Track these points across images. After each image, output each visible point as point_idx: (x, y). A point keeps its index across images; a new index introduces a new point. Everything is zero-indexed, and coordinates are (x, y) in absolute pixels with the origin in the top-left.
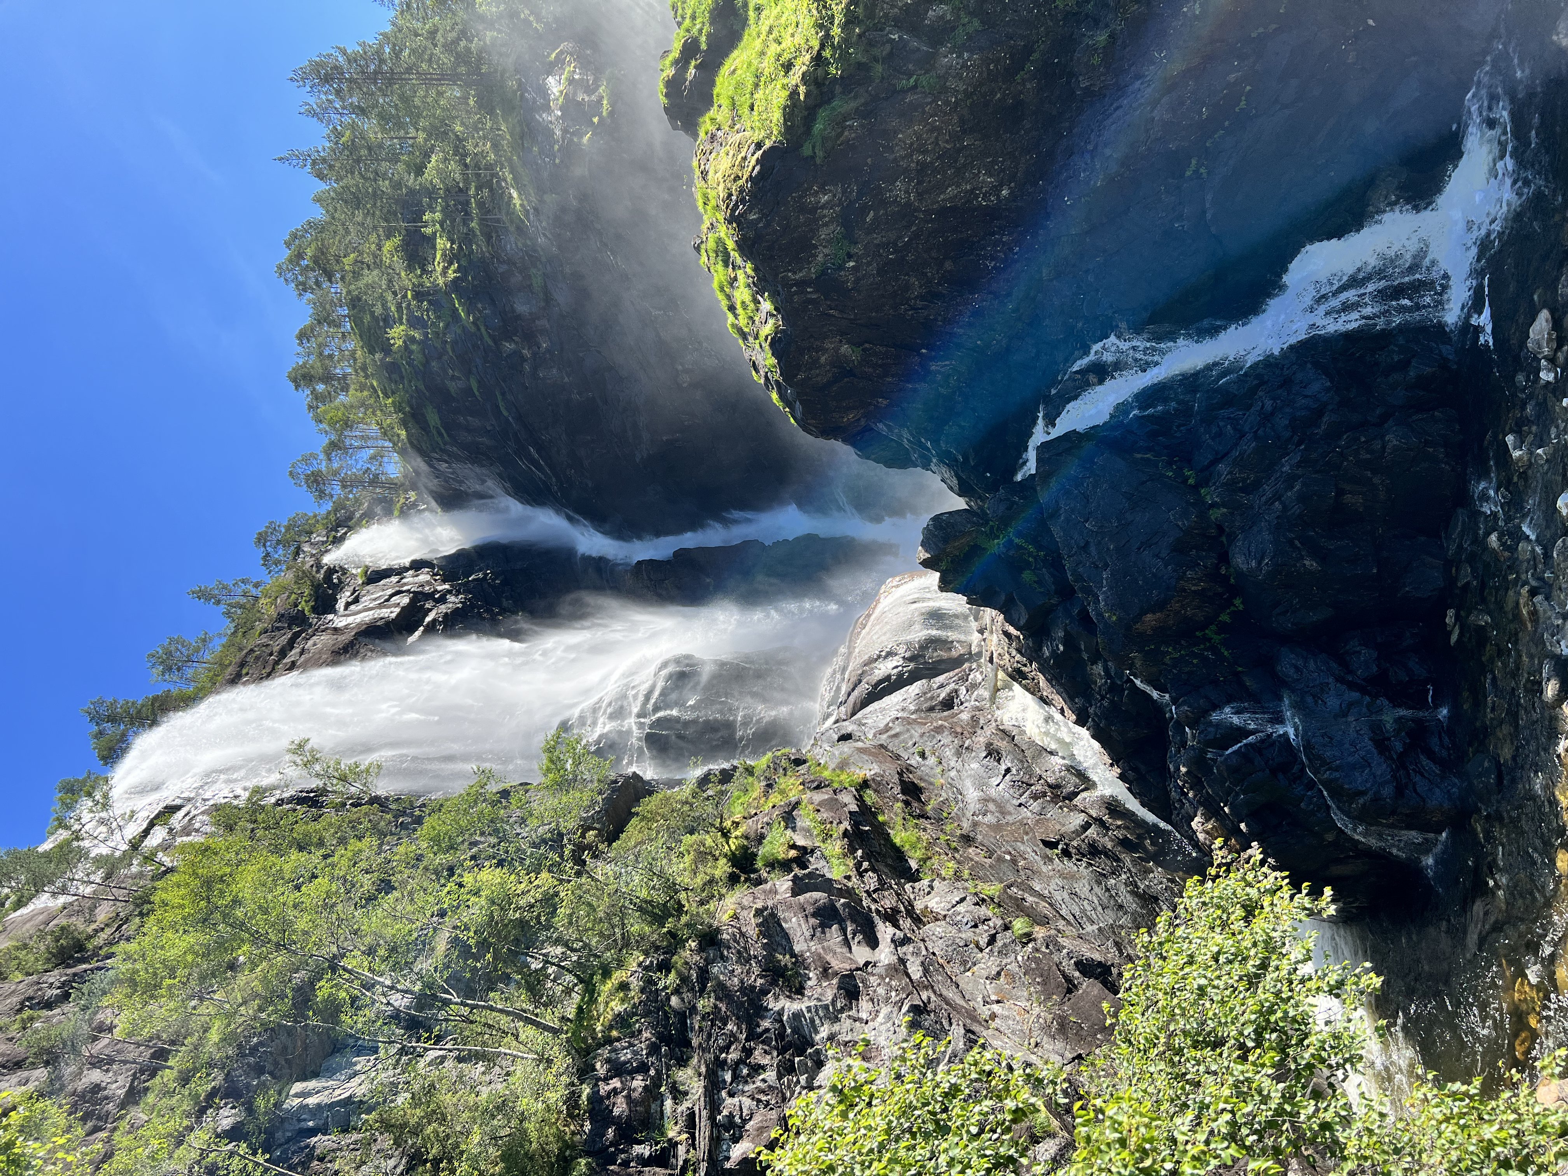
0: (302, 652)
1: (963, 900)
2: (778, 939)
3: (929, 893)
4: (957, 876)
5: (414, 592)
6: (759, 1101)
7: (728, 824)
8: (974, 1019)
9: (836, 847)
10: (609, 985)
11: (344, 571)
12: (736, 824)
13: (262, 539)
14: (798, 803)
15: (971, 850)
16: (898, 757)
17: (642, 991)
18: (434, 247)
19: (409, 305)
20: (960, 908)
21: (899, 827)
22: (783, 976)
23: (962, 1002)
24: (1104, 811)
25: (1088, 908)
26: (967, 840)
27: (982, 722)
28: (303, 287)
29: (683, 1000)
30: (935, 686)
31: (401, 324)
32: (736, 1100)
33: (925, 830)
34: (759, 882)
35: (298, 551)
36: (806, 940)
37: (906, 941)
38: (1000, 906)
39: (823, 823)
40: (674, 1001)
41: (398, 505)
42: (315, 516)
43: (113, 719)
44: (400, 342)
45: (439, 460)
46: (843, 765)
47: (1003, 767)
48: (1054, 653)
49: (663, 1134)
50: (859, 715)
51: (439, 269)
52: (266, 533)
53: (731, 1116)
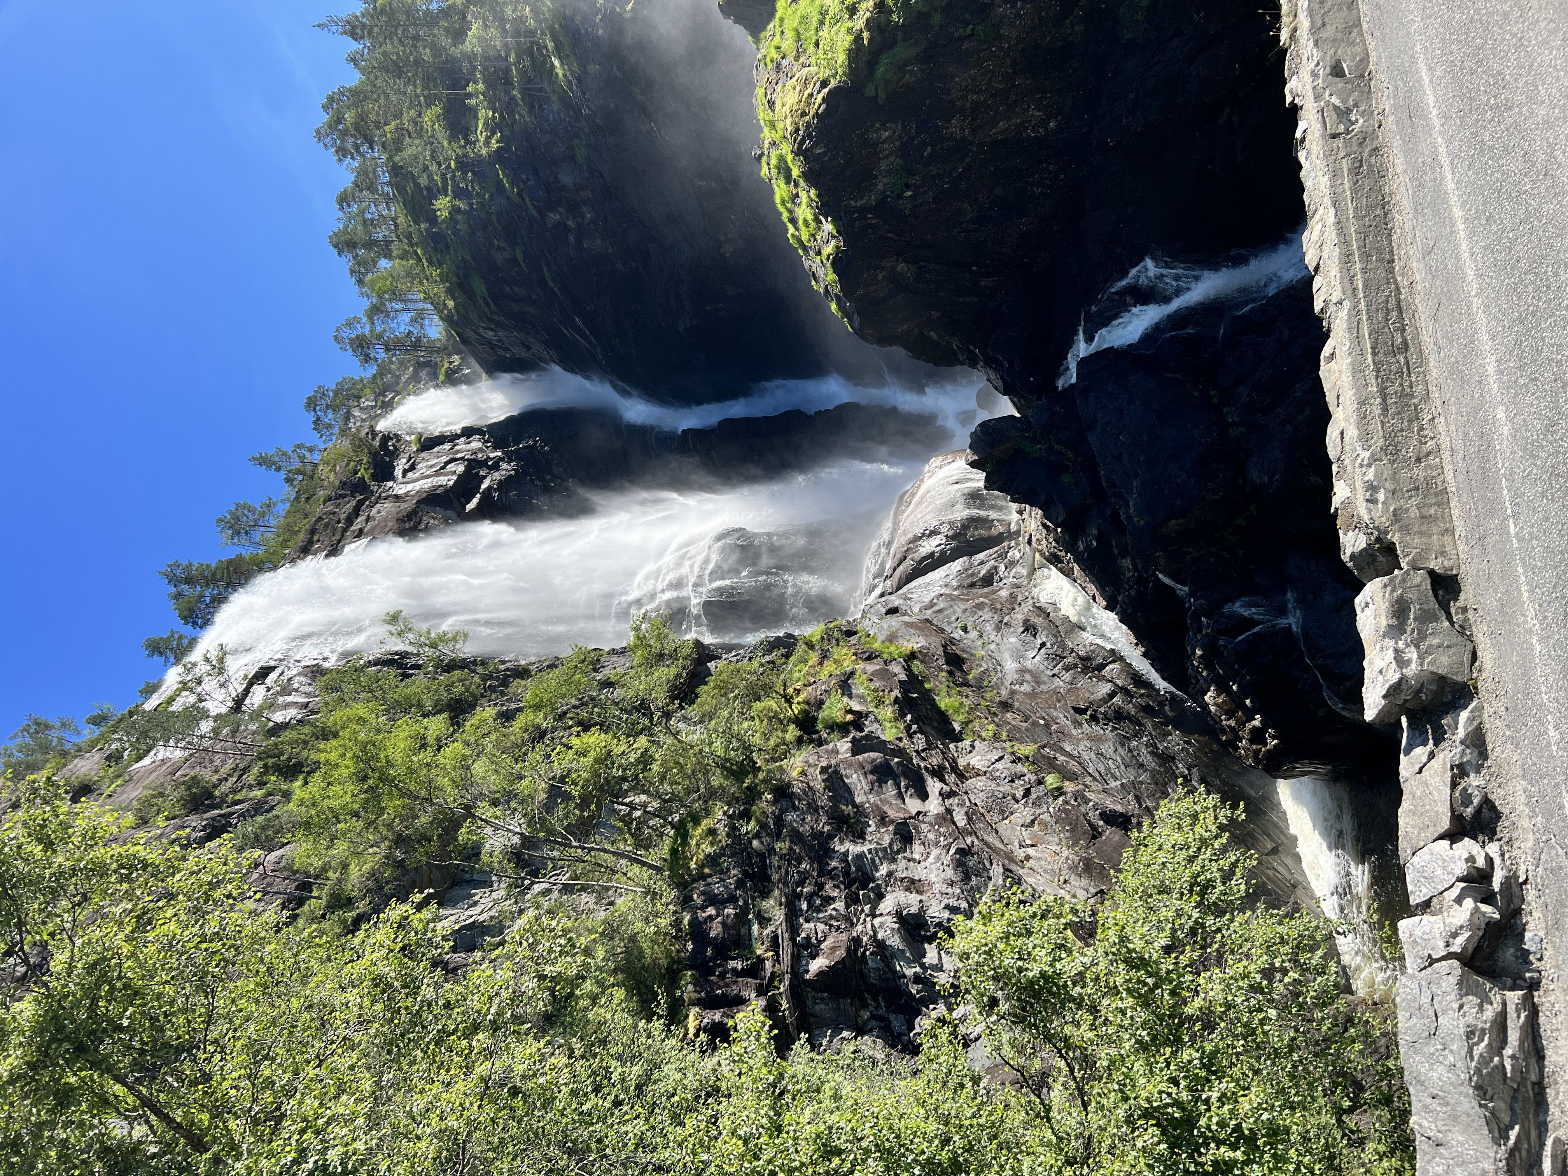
0: (368, 520)
1: (1001, 758)
2: (841, 792)
3: (971, 752)
4: (996, 737)
5: (468, 460)
6: (831, 926)
7: (790, 691)
8: (1012, 860)
9: (888, 712)
10: (699, 831)
11: (398, 437)
12: (798, 692)
13: (311, 404)
14: (852, 673)
15: (1008, 715)
16: (942, 631)
17: (728, 835)
18: (476, 118)
19: (454, 176)
20: (999, 765)
21: (943, 694)
22: (846, 823)
23: (1001, 846)
24: (1129, 680)
25: (1113, 767)
26: (1006, 706)
27: (1020, 598)
28: (342, 152)
29: (762, 843)
30: (976, 563)
31: (446, 195)
32: (811, 925)
33: (967, 697)
34: (820, 743)
35: (348, 416)
36: (865, 793)
37: (951, 794)
38: (1034, 763)
39: (876, 690)
40: (755, 843)
41: (443, 369)
42: (362, 380)
43: (189, 581)
44: (446, 214)
45: (485, 328)
46: (892, 638)
47: (1039, 641)
48: (1088, 547)
49: (752, 952)
50: (905, 589)
51: (482, 139)
52: (316, 397)
53: (808, 938)
